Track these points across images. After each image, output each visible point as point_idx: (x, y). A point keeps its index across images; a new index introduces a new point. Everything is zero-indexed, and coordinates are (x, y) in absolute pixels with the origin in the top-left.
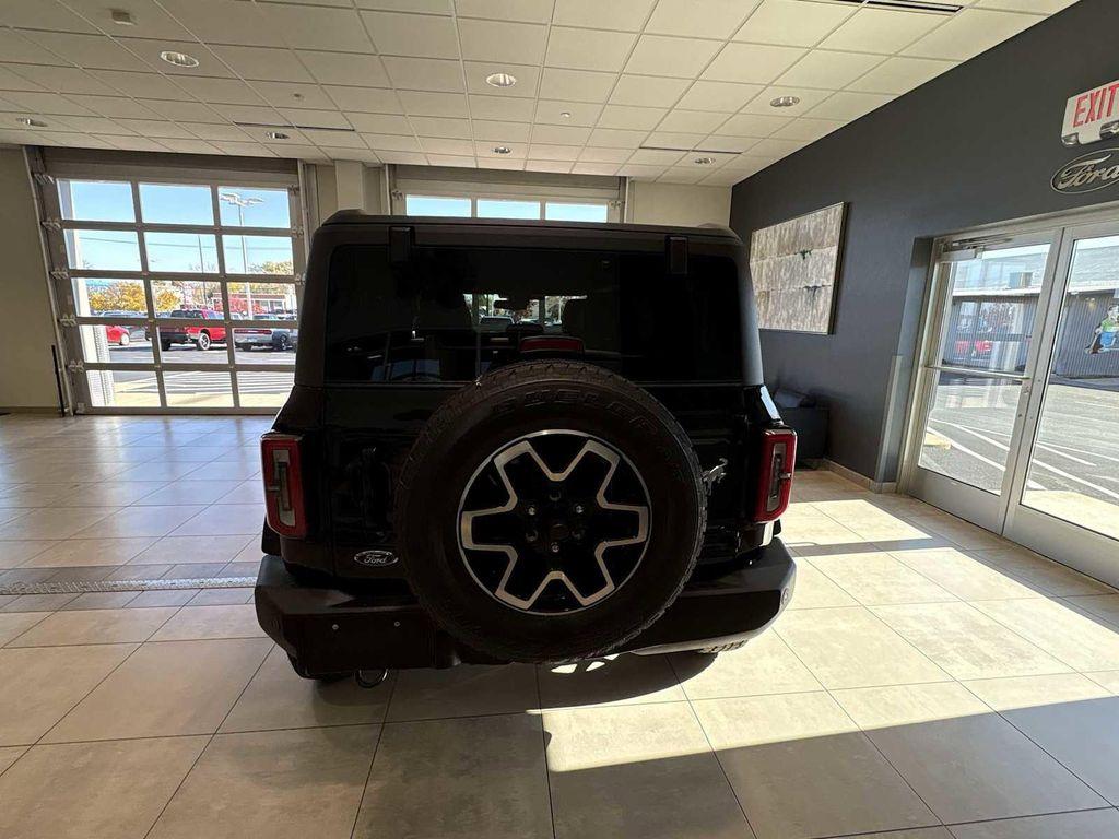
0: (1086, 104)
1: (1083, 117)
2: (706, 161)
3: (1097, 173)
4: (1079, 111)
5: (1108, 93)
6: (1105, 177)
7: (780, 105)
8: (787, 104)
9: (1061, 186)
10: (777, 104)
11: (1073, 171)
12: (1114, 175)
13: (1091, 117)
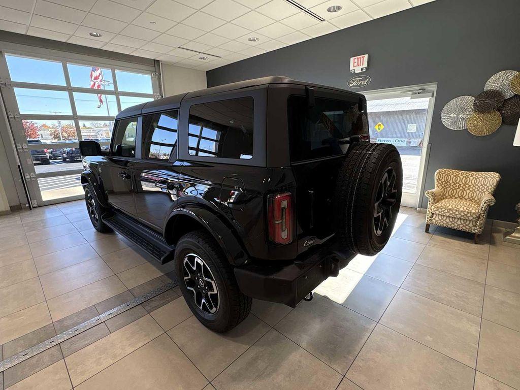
0: (356, 61)
1: (356, 64)
2: (204, 59)
3: (360, 82)
4: (354, 63)
5: (362, 58)
6: (362, 84)
7: (251, 41)
8: (254, 41)
9: (351, 85)
10: (250, 40)
11: (354, 81)
12: (365, 83)
13: (358, 65)
